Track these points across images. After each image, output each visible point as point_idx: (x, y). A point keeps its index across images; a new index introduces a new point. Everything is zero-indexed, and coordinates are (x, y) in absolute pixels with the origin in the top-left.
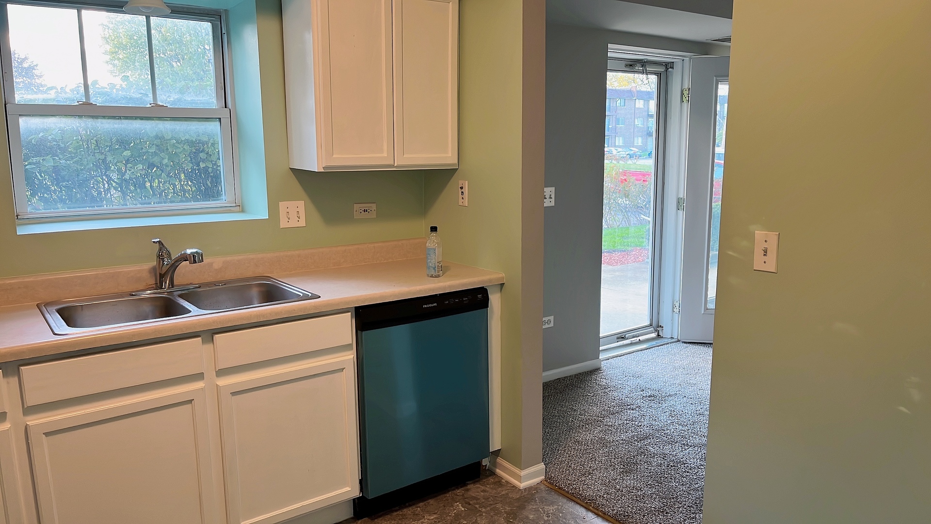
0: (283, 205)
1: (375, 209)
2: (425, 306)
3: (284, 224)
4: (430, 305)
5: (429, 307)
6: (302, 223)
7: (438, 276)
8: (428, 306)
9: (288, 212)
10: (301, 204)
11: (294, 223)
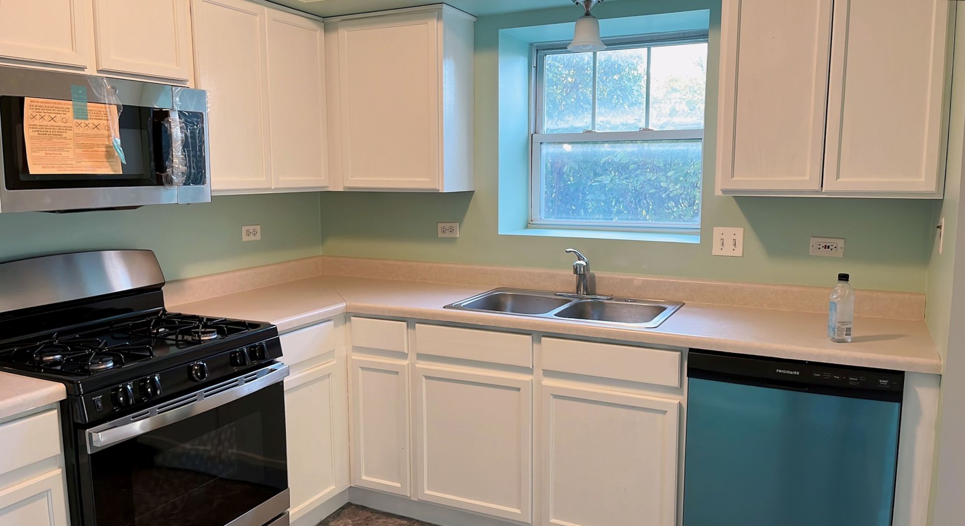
0: (717, 231)
1: (843, 247)
2: (780, 371)
3: (716, 250)
4: (788, 372)
5: (787, 374)
6: (738, 252)
7: (843, 341)
8: (784, 372)
9: (723, 239)
10: (739, 232)
11: (728, 251)
